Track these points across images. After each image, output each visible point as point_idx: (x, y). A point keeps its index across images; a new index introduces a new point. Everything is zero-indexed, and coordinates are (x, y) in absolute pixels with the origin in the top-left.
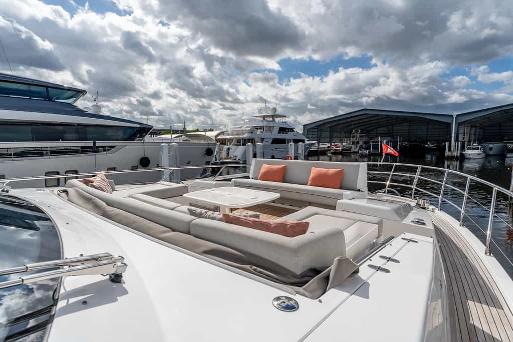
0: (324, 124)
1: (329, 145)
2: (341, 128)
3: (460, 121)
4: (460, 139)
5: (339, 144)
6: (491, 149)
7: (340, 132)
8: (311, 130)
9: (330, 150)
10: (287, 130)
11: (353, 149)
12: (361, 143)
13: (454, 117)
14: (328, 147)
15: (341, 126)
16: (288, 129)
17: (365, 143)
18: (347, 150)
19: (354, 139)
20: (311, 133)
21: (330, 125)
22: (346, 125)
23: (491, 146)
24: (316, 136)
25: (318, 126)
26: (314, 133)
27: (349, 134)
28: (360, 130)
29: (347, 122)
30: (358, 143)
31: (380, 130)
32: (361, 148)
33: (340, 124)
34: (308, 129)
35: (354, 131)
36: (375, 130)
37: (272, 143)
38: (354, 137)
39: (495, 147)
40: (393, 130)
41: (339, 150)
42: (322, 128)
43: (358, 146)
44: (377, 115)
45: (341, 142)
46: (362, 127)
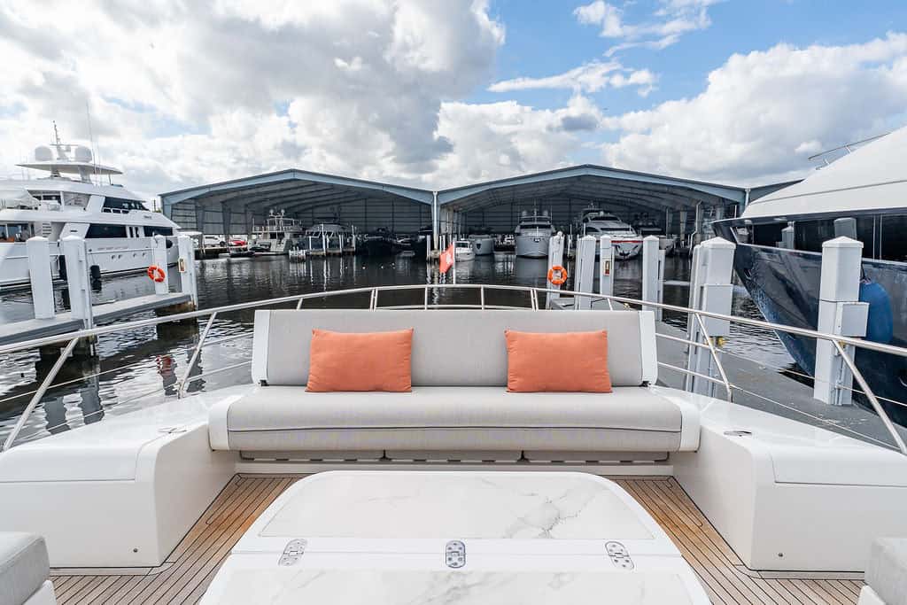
0: (211, 195)
1: (224, 240)
2: (246, 205)
3: (442, 202)
4: (443, 231)
5: (244, 238)
6: (479, 246)
7: (245, 213)
8: (180, 206)
9: (225, 251)
10: (126, 205)
11: (273, 249)
12: (287, 236)
13: (435, 194)
14: (222, 244)
15: (248, 201)
16: (129, 202)
17: (296, 235)
18: (262, 250)
19: (275, 228)
20: (181, 213)
21: (222, 198)
22: (255, 199)
23: (479, 241)
24: (194, 220)
25: (195, 199)
26: (187, 213)
27: (262, 218)
28: (283, 211)
29: (259, 194)
30: (281, 235)
31: (319, 212)
32: (290, 246)
33: (244, 197)
34: (172, 205)
35: (272, 212)
36: (311, 211)
37: (90, 235)
38: (273, 223)
39: (484, 241)
40: (339, 213)
41: (245, 249)
42: (206, 203)
43: (284, 241)
44: (316, 184)
45: (249, 233)
46: (286, 206)
